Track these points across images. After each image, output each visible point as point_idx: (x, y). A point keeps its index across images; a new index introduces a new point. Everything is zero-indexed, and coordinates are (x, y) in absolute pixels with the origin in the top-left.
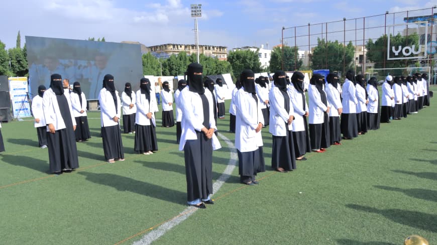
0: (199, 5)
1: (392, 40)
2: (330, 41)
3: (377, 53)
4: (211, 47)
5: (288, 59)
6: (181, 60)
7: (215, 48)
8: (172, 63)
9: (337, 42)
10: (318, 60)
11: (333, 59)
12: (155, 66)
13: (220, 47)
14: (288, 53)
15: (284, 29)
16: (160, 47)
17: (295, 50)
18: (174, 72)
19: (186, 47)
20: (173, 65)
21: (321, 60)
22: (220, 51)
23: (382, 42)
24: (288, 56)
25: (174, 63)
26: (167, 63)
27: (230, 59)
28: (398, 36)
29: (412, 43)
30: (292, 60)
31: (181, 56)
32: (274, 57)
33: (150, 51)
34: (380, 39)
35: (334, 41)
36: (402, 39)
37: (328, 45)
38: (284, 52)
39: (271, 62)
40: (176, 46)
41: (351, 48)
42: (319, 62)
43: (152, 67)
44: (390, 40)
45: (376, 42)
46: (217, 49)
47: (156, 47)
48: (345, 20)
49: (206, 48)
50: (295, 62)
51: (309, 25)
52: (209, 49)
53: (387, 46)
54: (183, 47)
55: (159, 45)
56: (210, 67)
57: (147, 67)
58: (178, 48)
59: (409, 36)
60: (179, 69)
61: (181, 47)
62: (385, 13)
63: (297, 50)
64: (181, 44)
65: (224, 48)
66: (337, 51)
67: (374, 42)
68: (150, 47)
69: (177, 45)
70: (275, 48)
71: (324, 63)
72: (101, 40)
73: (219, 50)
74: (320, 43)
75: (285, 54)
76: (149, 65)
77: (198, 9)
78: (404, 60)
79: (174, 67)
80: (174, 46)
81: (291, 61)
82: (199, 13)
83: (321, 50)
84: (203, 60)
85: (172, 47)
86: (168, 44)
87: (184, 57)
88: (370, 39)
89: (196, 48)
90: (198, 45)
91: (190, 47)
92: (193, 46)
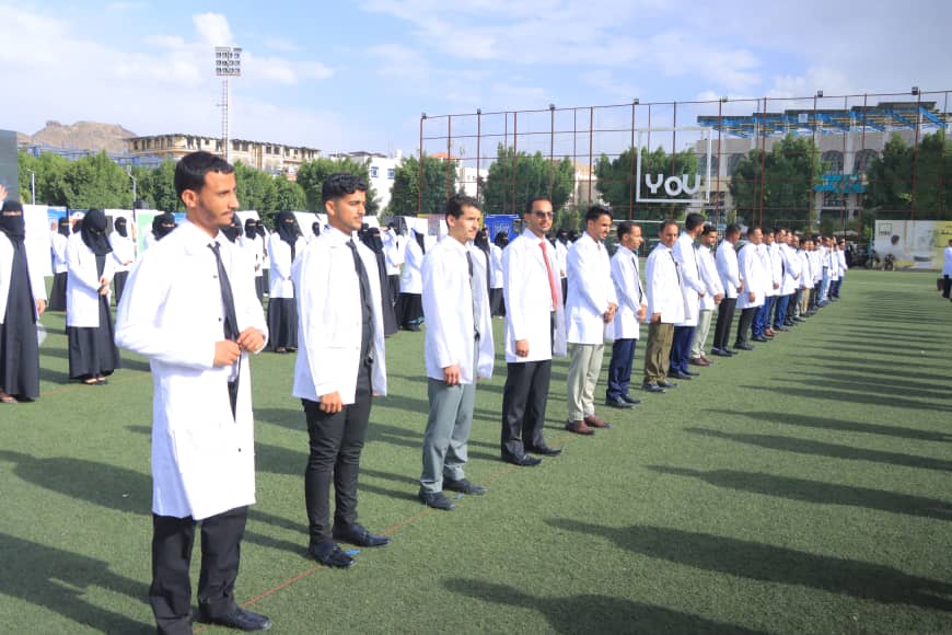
0: (236, 49)
1: (646, 161)
2: (524, 153)
3: (618, 186)
4: (282, 150)
5: (431, 186)
7: (292, 151)
8: (162, 181)
9: (538, 155)
10: (497, 194)
11: (527, 193)
12: (118, 186)
13: (303, 150)
14: (432, 173)
15: (424, 117)
16: (157, 139)
17: (449, 167)
19: (220, 143)
21: (503, 192)
22: (303, 157)
23: (627, 161)
24: (433, 180)
26: (151, 180)
27: (303, 179)
28: (659, 153)
29: (683, 169)
30: (441, 189)
32: (401, 180)
33: (132, 147)
34: (623, 156)
35: (533, 154)
36: (666, 162)
37: (520, 161)
38: (424, 170)
39: (394, 191)
40: (195, 141)
41: (568, 170)
42: (498, 197)
43: (110, 188)
44: (643, 161)
45: (615, 162)
46: (296, 152)
47: (148, 139)
48: (552, 109)
49: (268, 150)
50: (446, 195)
51: (479, 113)
52: (277, 151)
53: (635, 173)
54: (213, 144)
55: (156, 135)
56: (257, 194)
57: (97, 186)
58: (199, 144)
59: (678, 155)
61: (207, 143)
62: (632, 102)
63: (453, 166)
64: (207, 136)
65: (312, 152)
66: (537, 175)
67: (611, 162)
68: (132, 140)
69: (198, 139)
70: (404, 159)
71: (509, 200)
73: (299, 155)
74: (502, 154)
75: (427, 175)
76: (101, 182)
77: (233, 59)
78: (669, 204)
80: (190, 139)
81: (438, 191)
82: (234, 67)
83: (502, 171)
84: (241, 177)
85: (184, 142)
86: (176, 136)
88: (603, 155)
89: (245, 149)
90: (248, 140)
91: (230, 146)
92: (236, 143)
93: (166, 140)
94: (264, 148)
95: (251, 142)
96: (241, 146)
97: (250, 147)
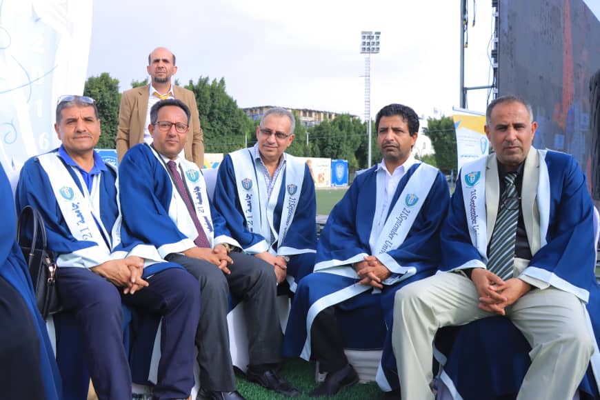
0: (376, 33)
6: (341, 128)
18: (328, 150)
20: (328, 136)
25: (330, 134)
31: (342, 122)
49: (325, 116)
60: (338, 147)
72: (218, 81)
77: (374, 40)
79: (330, 142)
82: (375, 47)
87: (346, 124)
89: (311, 116)
90: (313, 109)
91: (302, 113)
92: (305, 111)
93: (258, 110)
94: (322, 115)
95: (315, 111)
96: (308, 114)
97: (313, 114)
